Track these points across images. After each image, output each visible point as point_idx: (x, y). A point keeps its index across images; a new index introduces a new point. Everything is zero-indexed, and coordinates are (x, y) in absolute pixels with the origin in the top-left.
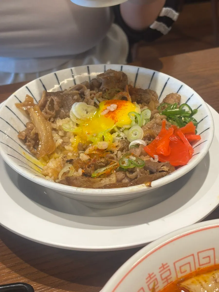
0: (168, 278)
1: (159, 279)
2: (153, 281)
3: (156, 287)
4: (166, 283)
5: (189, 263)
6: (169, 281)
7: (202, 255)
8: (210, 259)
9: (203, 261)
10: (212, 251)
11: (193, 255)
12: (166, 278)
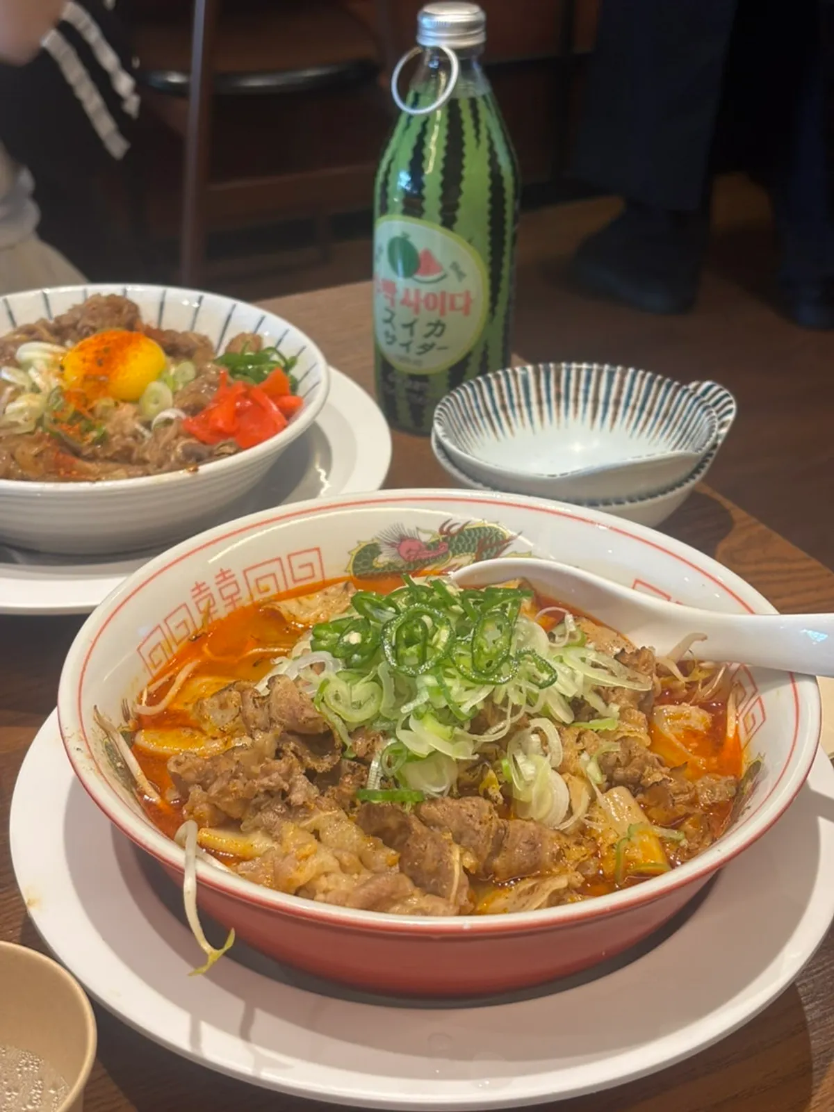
0: (235, 598)
1: (217, 596)
2: (206, 597)
3: (212, 610)
4: (230, 609)
5: (274, 575)
6: (238, 605)
7: (296, 561)
8: (313, 571)
9: (300, 574)
10: (316, 553)
11: (279, 559)
12: (231, 596)
